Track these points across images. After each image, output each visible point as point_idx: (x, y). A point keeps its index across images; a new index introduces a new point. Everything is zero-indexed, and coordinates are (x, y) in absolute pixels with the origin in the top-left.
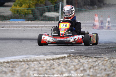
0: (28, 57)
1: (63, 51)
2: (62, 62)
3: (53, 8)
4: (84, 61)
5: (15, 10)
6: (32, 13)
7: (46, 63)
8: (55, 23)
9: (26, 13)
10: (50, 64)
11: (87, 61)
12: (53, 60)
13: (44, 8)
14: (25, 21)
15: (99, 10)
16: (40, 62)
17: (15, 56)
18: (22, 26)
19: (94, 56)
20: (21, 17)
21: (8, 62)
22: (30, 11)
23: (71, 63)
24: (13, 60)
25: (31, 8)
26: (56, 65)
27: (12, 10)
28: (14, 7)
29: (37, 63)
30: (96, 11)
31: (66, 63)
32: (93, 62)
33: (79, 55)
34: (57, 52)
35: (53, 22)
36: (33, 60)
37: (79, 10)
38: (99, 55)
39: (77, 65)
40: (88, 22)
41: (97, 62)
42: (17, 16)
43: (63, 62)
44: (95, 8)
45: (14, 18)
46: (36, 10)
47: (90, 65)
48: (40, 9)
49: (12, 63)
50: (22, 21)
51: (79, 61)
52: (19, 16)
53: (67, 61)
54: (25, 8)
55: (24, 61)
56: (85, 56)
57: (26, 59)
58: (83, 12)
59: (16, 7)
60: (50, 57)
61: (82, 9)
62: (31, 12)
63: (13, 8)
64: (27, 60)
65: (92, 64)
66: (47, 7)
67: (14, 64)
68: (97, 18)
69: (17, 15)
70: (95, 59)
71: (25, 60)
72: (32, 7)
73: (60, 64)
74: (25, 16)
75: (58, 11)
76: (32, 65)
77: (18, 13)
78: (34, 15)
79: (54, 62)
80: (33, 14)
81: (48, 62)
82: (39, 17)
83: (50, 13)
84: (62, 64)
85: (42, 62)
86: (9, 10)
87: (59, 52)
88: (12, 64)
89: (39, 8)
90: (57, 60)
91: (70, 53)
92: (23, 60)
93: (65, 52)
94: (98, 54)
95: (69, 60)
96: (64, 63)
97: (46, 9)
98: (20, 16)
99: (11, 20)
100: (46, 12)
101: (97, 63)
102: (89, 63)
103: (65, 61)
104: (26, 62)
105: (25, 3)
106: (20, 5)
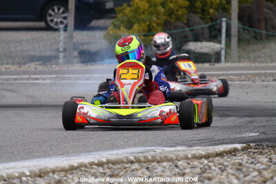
0: (149, 151)
1: (232, 137)
2: (229, 161)
3: (207, 31)
7: (191, 166)
8: (212, 66)
10: (201, 169)
12: (207, 157)
13: (182, 32)
17: (118, 148)
21: (100, 164)
22: (151, 40)
23: (252, 166)
24: (113, 158)
25: (155, 32)
26: (215, 170)
27: (108, 37)
29: (170, 166)
31: (240, 164)
33: (271, 144)
34: (216, 138)
35: (207, 65)
36: (161, 158)
37: (267, 35)
43: (233, 161)
48: (174, 34)
49: (110, 165)
51: (271, 160)
53: (242, 159)
54: (140, 32)
55: (138, 161)
57: (144, 155)
59: (118, 31)
60: (200, 150)
63: (111, 32)
64: (145, 157)
66: (192, 30)
67: (115, 167)
71: (142, 159)
72: (157, 30)
73: (227, 166)
75: (219, 38)
81: (196, 163)
83: (199, 44)
84: (230, 166)
85: (180, 163)
86: (103, 37)
87: (222, 138)
88: (110, 168)
89: (173, 31)
90: (217, 158)
91: (247, 142)
92: (135, 158)
95: (245, 156)
96: (234, 164)
97: (189, 34)
99: (107, 61)
100: (191, 41)
103: (237, 161)
104: (144, 162)
105: (139, 21)
106: (128, 26)
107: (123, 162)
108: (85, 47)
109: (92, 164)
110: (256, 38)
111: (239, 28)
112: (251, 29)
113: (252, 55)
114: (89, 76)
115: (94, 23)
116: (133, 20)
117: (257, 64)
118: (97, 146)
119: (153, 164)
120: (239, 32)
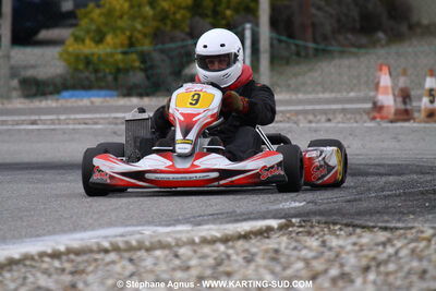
0: (132, 234)
1: (264, 208)
2: (258, 247)
4: (341, 242)
5: (77, 57)
6: (142, 66)
7: (199, 254)
9: (121, 65)
10: (215, 259)
11: (355, 244)
12: (225, 240)
13: (183, 47)
14: (116, 98)
15: (394, 49)
16: (176, 249)
17: (84, 229)
18: (107, 115)
19: (380, 224)
20: (103, 84)
21: (56, 255)
22: (134, 61)
23: (295, 253)
24: (75, 245)
25: (139, 48)
26: (236, 261)
27: (65, 56)
28: (73, 47)
29: (166, 256)
30: (382, 51)
31: (276, 251)
32: (377, 244)
33: (323, 219)
34: (238, 211)
36: (151, 243)
37: (316, 50)
38: (399, 220)
39: (315, 258)
40: (352, 94)
41: (393, 245)
42: (87, 78)
43: (264, 247)
44: (379, 40)
45: (74, 87)
46: (157, 56)
47: (366, 256)
48: (171, 50)
49: (72, 256)
50: (105, 96)
51: (324, 243)
52: (93, 77)
53: (279, 243)
54: (115, 47)
55: (116, 249)
56: (347, 225)
57: (125, 239)
58: (333, 58)
59: (81, 47)
60: (213, 230)
61: (330, 48)
62: (137, 64)
63: (71, 49)
64: (127, 243)
65: (372, 254)
67: (79, 259)
68: (385, 80)
69: (87, 74)
70: (382, 236)
71: (122, 245)
72: (142, 45)
73: (254, 255)
74: (116, 79)
76: (148, 262)
77: (91, 67)
78: (150, 72)
79: (228, 248)
80: (145, 70)
81: (207, 250)
82: (170, 79)
84: (260, 255)
85: (182, 251)
86: (57, 56)
87: (247, 211)
88: (72, 261)
89: (167, 46)
90: (240, 244)
91: (287, 215)
92: (112, 244)
93: (271, 212)
94: (394, 214)
95: (285, 239)
96: (266, 251)
98: (98, 79)
99: (65, 94)
101: (390, 250)
102: (362, 250)
103: (271, 246)
104: (125, 250)
105: (114, 30)
106: (97, 39)
107: (91, 251)
108: (29, 73)
109: (42, 255)
110: (298, 54)
111: (271, 39)
112: (291, 41)
113: (292, 82)
114: (36, 117)
115: (44, 34)
116: (104, 29)
117: (300, 96)
118: (50, 228)
119: (139, 253)
120: (272, 45)
